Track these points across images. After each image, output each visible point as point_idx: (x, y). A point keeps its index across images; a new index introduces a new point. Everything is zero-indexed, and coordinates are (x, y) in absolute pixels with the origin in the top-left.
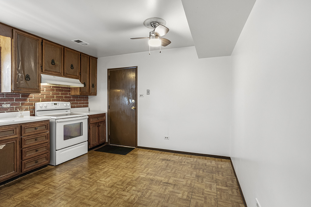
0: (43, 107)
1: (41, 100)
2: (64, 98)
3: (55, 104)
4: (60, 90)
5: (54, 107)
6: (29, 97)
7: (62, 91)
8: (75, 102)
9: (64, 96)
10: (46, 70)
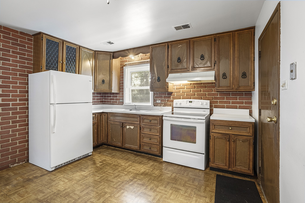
0: (178, 104)
1: (181, 98)
2: (207, 95)
3: (190, 102)
4: (202, 87)
5: (189, 105)
6: (172, 95)
7: (206, 87)
8: (225, 100)
9: (207, 93)
10: (172, 69)
